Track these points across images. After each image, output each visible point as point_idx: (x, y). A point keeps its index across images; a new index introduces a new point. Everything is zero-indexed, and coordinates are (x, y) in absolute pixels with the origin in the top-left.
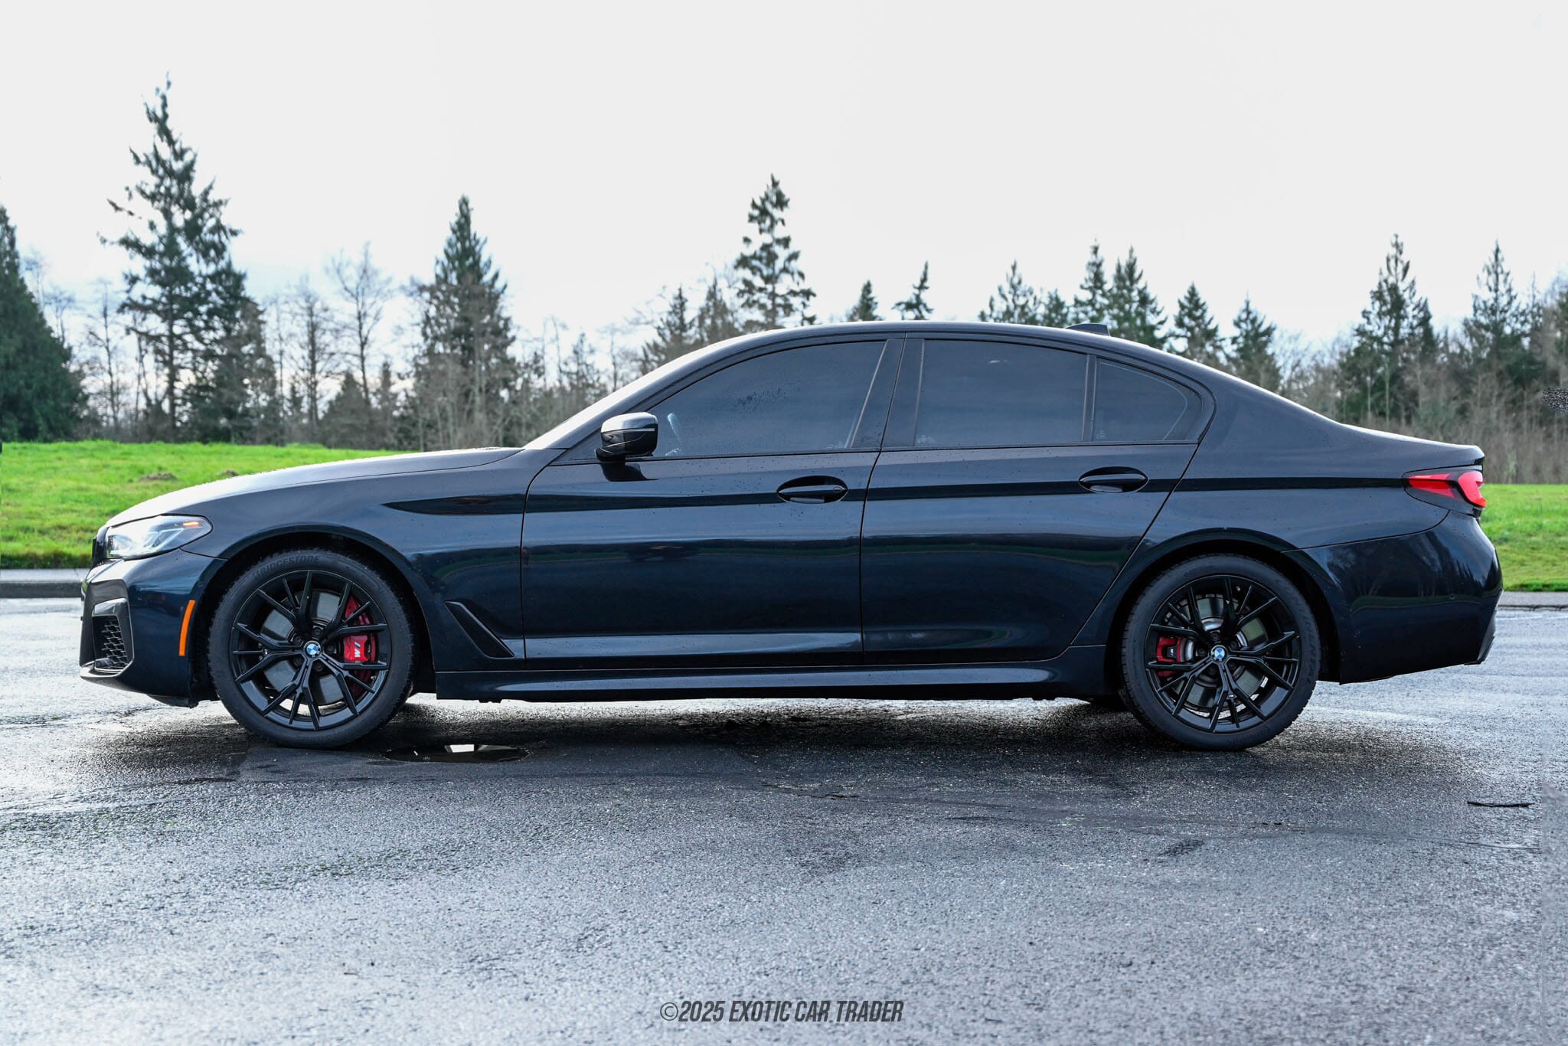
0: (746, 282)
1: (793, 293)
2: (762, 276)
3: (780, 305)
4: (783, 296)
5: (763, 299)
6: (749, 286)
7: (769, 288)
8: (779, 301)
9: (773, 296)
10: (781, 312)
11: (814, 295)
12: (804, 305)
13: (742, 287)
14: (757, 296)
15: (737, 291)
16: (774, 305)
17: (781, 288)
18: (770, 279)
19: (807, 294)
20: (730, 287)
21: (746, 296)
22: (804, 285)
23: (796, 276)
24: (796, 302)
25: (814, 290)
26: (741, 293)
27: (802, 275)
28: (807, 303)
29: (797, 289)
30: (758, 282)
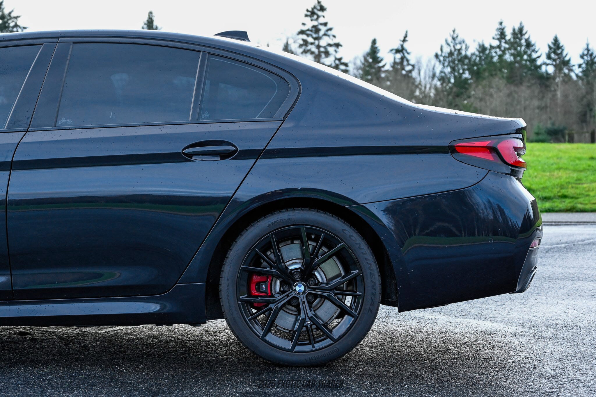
0: (304, 40)
1: (330, 45)
2: (313, 38)
3: (322, 52)
4: (325, 47)
5: (313, 48)
6: (306, 43)
7: (317, 42)
8: (322, 49)
9: (318, 47)
10: (323, 55)
11: (341, 46)
12: (336, 51)
13: (302, 42)
14: (310, 47)
15: (298, 45)
16: (320, 52)
17: (323, 42)
18: (318, 38)
19: (337, 45)
20: (294, 42)
21: (304, 47)
22: (336, 41)
23: (332, 37)
24: (331, 50)
25: (341, 43)
26: (301, 46)
27: (334, 36)
28: (337, 50)
29: (332, 43)
30: (310, 40)
